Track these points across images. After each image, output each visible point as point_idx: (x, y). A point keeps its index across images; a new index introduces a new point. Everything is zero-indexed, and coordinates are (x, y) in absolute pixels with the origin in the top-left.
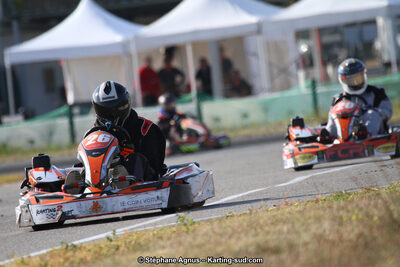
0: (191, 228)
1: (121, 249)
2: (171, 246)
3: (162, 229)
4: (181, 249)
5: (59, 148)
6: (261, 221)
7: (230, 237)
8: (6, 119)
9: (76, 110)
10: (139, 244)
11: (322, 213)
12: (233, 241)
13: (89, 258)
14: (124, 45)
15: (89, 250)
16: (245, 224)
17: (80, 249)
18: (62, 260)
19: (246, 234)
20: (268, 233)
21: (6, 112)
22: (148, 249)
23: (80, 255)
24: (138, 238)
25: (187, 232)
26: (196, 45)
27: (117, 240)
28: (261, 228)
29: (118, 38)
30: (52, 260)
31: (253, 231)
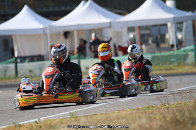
0: (77, 119)
1: (43, 127)
3: (62, 119)
5: (10, 78)
6: (111, 117)
9: (19, 60)
10: (51, 125)
11: (141, 115)
14: (44, 30)
15: (27, 127)
17: (22, 126)
20: (115, 123)
23: (22, 129)
24: (51, 123)
25: (75, 121)
26: (78, 31)
27: (41, 123)
28: (112, 120)
29: (41, 26)
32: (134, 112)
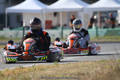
0: (58, 66)
1: (37, 70)
2: (52, 70)
3: (49, 65)
4: (55, 71)
6: (79, 66)
7: (70, 69)
8: (4, 29)
9: (25, 28)
10: (42, 69)
11: (97, 65)
12: (70, 70)
13: (27, 71)
14: (42, 11)
15: (27, 69)
16: (74, 66)
17: (24, 68)
18: (19, 71)
19: (75, 69)
20: (81, 69)
21: (4, 27)
22: (45, 70)
23: (24, 70)
24: (42, 67)
25: (57, 67)
26: (63, 13)
27: (36, 67)
28: (79, 68)
29: (40, 8)
30: (16, 71)
31: (76, 68)
32: (93, 63)
